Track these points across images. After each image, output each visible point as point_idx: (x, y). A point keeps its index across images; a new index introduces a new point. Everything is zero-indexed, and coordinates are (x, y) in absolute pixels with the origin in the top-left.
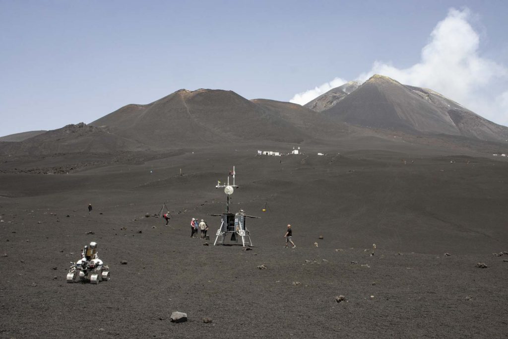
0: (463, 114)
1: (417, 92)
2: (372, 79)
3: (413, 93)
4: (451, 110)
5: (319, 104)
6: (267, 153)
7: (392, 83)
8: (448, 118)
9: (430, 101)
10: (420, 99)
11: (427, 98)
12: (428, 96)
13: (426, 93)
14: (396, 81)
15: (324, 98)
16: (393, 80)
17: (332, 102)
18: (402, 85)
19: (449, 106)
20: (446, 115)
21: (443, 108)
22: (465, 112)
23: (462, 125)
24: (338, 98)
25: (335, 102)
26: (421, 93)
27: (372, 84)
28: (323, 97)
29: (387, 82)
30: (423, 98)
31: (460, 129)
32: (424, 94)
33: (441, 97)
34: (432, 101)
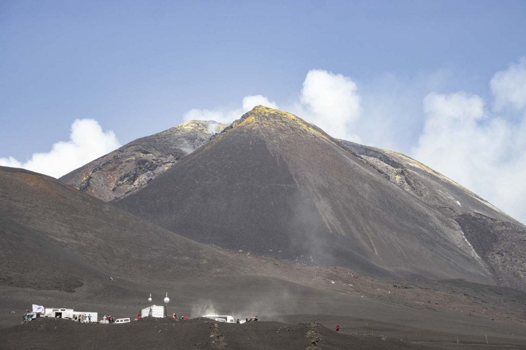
0: (498, 228)
1: (372, 160)
2: (251, 119)
3: (362, 162)
4: (463, 216)
5: (98, 179)
6: (57, 314)
7: (304, 132)
8: (458, 236)
9: (407, 188)
10: (383, 180)
11: (398, 177)
12: (402, 173)
13: (395, 164)
14: (315, 128)
15: (111, 166)
16: (309, 125)
17: (135, 177)
18: (332, 139)
19: (458, 203)
20: (454, 228)
21: (445, 209)
22: (503, 224)
23: (498, 257)
24: (152, 167)
25: (143, 178)
26: (382, 165)
27: (250, 131)
28: (108, 163)
29: (293, 129)
30: (388, 178)
31: (493, 269)
32: (390, 167)
33: (436, 179)
34: (413, 188)
